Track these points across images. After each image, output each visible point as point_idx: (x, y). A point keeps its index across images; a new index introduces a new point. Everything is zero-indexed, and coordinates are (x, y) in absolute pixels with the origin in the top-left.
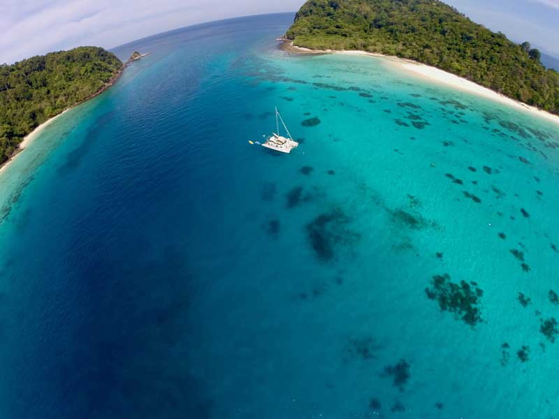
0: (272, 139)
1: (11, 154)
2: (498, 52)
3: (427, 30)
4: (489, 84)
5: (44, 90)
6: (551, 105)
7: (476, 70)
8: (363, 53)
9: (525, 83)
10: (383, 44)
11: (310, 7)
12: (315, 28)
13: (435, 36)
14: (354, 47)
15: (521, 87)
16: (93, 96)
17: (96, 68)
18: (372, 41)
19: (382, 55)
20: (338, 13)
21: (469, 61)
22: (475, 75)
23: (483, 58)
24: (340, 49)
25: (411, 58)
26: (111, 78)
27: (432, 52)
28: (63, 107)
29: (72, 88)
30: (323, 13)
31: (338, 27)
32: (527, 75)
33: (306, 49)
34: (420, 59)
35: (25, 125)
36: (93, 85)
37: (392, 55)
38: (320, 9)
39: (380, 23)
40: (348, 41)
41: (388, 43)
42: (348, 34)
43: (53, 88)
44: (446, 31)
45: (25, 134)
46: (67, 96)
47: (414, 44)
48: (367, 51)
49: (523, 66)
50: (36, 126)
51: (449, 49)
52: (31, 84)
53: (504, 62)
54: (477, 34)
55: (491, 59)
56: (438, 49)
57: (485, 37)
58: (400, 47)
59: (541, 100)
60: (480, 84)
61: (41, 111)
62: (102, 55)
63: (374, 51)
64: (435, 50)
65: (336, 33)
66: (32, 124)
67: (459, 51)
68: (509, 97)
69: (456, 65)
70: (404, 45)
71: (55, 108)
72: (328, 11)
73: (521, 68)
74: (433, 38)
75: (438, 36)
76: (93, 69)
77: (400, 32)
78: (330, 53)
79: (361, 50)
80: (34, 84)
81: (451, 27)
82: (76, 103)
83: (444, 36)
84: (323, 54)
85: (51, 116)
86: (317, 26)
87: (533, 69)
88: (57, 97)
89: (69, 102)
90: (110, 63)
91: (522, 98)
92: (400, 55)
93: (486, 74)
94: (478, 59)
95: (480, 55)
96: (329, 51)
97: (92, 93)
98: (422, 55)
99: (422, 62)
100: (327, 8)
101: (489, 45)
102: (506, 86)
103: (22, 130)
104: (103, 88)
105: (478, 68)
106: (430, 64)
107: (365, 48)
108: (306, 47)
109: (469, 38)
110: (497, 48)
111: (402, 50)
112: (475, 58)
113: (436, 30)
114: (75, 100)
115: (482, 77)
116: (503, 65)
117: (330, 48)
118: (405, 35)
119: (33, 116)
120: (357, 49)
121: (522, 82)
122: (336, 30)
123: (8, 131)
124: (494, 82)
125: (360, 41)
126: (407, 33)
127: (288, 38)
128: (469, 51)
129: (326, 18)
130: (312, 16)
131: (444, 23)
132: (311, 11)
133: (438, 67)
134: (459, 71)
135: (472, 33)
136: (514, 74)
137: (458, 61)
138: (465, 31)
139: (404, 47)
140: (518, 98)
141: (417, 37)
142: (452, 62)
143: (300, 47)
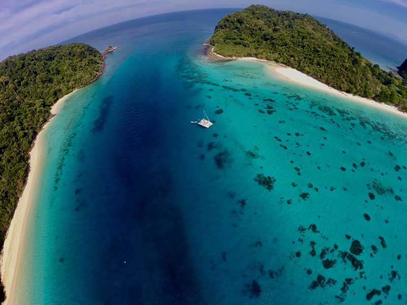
0: (202, 121)
1: (48, 117)
2: (333, 61)
3: (294, 44)
4: (324, 81)
5: (60, 77)
6: (361, 92)
7: (318, 72)
8: (255, 59)
9: (346, 80)
10: (267, 53)
11: (225, 22)
12: (227, 39)
13: (298, 49)
14: (249, 55)
15: (343, 83)
16: (91, 81)
17: (90, 62)
18: (261, 51)
19: (266, 61)
20: (242, 28)
21: (314, 67)
22: (317, 75)
23: (323, 65)
24: (241, 57)
25: (282, 63)
26: (99, 68)
27: (294, 60)
28: (73, 88)
29: (78, 76)
30: (233, 27)
31: (241, 39)
32: (348, 75)
33: (221, 56)
34: (288, 64)
35: (51, 99)
36: (91, 74)
37: (272, 60)
38: (232, 24)
39: (268, 37)
40: (247, 50)
41: (270, 53)
42: (247, 46)
43: (65, 75)
44: (305, 46)
45: (52, 105)
46: (75, 80)
47: (285, 54)
48: (257, 57)
49: (346, 70)
50: (58, 99)
51: (305, 58)
52: (49, 72)
53: (335, 67)
54: (323, 48)
55: (328, 65)
56: (299, 58)
57: (327, 51)
58: (277, 55)
59: (355, 90)
60: (320, 81)
61: (60, 90)
62: (90, 51)
63: (261, 58)
64: (297, 58)
65: (240, 43)
66: (56, 98)
67: (310, 59)
68: (336, 89)
69: (307, 69)
70: (279, 54)
71: (68, 89)
72: (236, 26)
73: (344, 71)
74: (296, 51)
75: (299, 49)
76: (89, 63)
77: (278, 45)
78: (235, 60)
79: (254, 57)
80: (52, 73)
81: (308, 43)
82: (81, 86)
83: (304, 49)
84: (231, 60)
85: (67, 94)
86: (229, 38)
87: (352, 71)
88: (68, 82)
89: (77, 85)
90: (95, 56)
91: (343, 89)
92: (276, 61)
93: (323, 75)
94: (320, 66)
95: (321, 62)
96: (234, 58)
97: (91, 80)
98: (289, 61)
99: (289, 66)
100: (236, 23)
101: (328, 56)
102: (334, 82)
103: (50, 102)
104: (97, 76)
105: (319, 71)
106: (293, 67)
107: (256, 55)
108: (221, 55)
109: (318, 51)
110: (333, 58)
111: (278, 58)
112: (318, 64)
113: (299, 45)
114: (80, 84)
115: (321, 76)
116: (334, 69)
117: (235, 56)
118: (280, 48)
119: (55, 93)
120: (251, 56)
121: (344, 80)
122: (240, 41)
123: (43, 103)
124: (327, 80)
125: (254, 51)
126: (282, 46)
127: (211, 44)
128: (315, 60)
129: (234, 31)
130: (226, 29)
131: (305, 40)
132: (225, 26)
133: (297, 69)
134: (309, 72)
135: (320, 47)
136: (339, 75)
137: (309, 67)
138: (316, 46)
139: (279, 56)
140: (340, 89)
141: (287, 49)
142: (305, 67)
143: (217, 54)
